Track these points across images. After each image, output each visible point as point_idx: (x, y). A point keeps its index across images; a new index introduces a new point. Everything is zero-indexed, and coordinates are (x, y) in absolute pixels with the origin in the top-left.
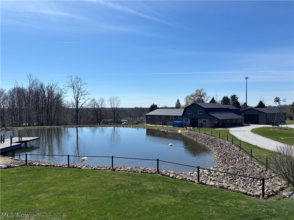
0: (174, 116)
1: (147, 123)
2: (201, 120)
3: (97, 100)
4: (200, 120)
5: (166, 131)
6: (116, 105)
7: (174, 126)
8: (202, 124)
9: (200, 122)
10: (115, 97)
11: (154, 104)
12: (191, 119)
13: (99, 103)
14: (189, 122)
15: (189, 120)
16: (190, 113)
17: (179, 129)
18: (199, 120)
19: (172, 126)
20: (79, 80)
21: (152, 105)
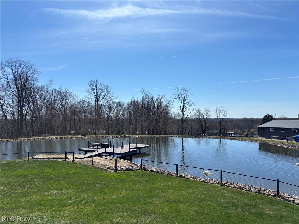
0: (298, 130)
3: (202, 110)
5: (285, 147)
6: (222, 116)
7: (298, 142)
10: (221, 107)
13: (203, 114)
19: (295, 142)
20: (185, 91)
21: (266, 116)
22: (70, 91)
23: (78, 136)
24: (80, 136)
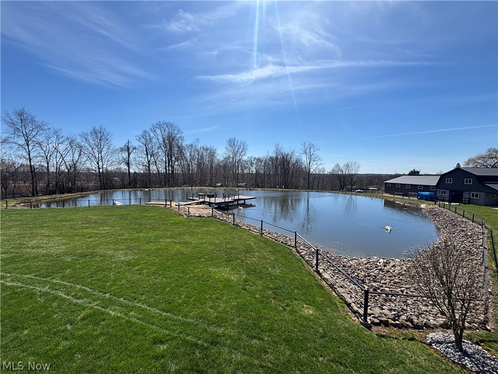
0: (424, 186)
1: (386, 192)
2: (470, 194)
3: (342, 165)
4: (468, 193)
5: (402, 204)
6: (354, 171)
7: (420, 199)
8: (470, 199)
9: (466, 195)
10: (353, 162)
11: (414, 170)
12: (451, 191)
13: (343, 169)
14: (447, 195)
15: (447, 192)
16: (450, 181)
17: (424, 203)
18: (464, 192)
19: (416, 199)
20: (311, 146)
21: (412, 171)
22: (214, 148)
23: (210, 188)
24: (212, 188)
